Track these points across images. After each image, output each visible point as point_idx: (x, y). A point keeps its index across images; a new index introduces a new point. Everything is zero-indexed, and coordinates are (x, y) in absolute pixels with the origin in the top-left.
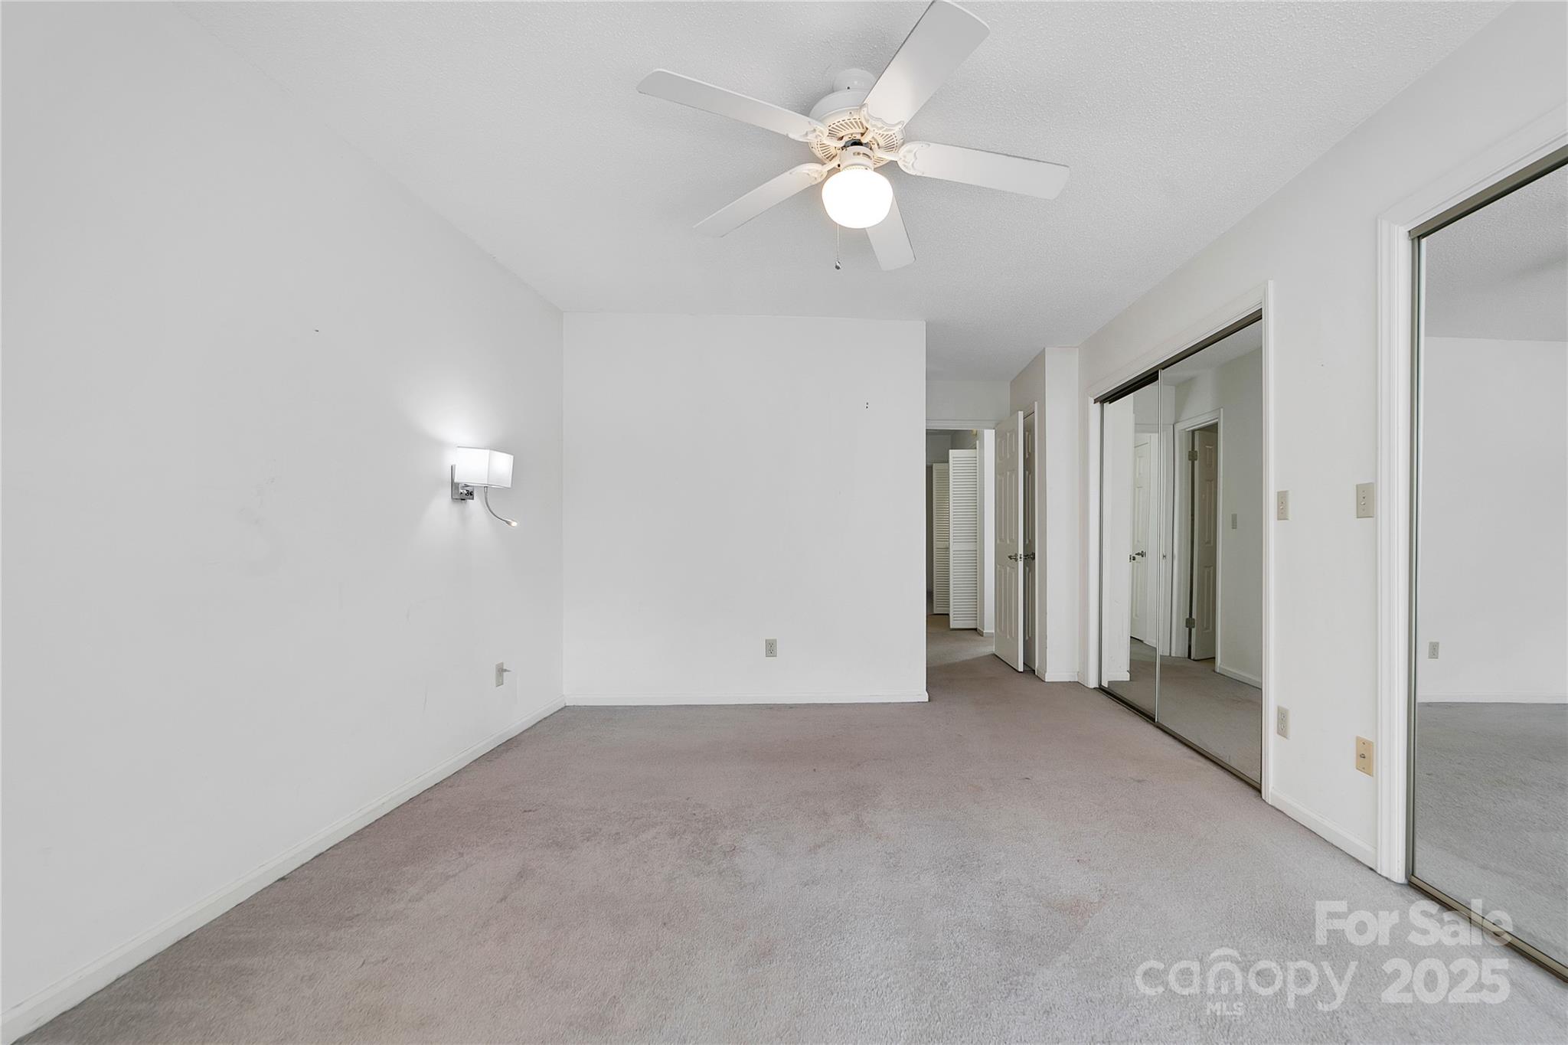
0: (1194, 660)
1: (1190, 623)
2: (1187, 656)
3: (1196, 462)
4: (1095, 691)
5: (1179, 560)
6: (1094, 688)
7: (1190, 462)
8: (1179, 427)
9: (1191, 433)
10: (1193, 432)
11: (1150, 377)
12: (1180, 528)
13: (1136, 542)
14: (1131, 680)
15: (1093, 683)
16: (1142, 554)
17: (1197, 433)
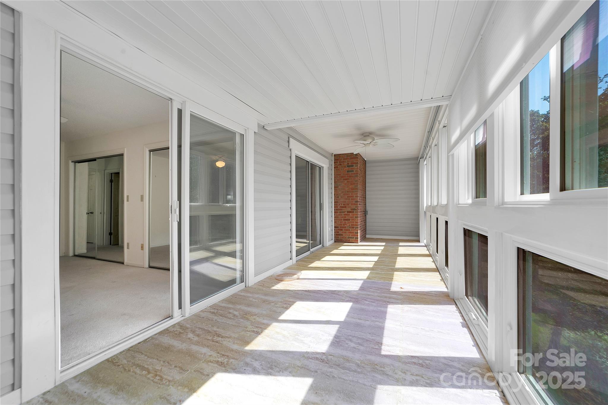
0: (112, 245)
1: (110, 234)
2: (110, 244)
3: (113, 183)
4: (73, 257)
5: (106, 214)
6: (72, 256)
7: (110, 183)
8: (106, 171)
9: (111, 174)
10: (112, 173)
11: (94, 160)
12: (106, 208)
13: (89, 209)
14: (87, 252)
15: (71, 254)
16: (92, 213)
17: (113, 174)
